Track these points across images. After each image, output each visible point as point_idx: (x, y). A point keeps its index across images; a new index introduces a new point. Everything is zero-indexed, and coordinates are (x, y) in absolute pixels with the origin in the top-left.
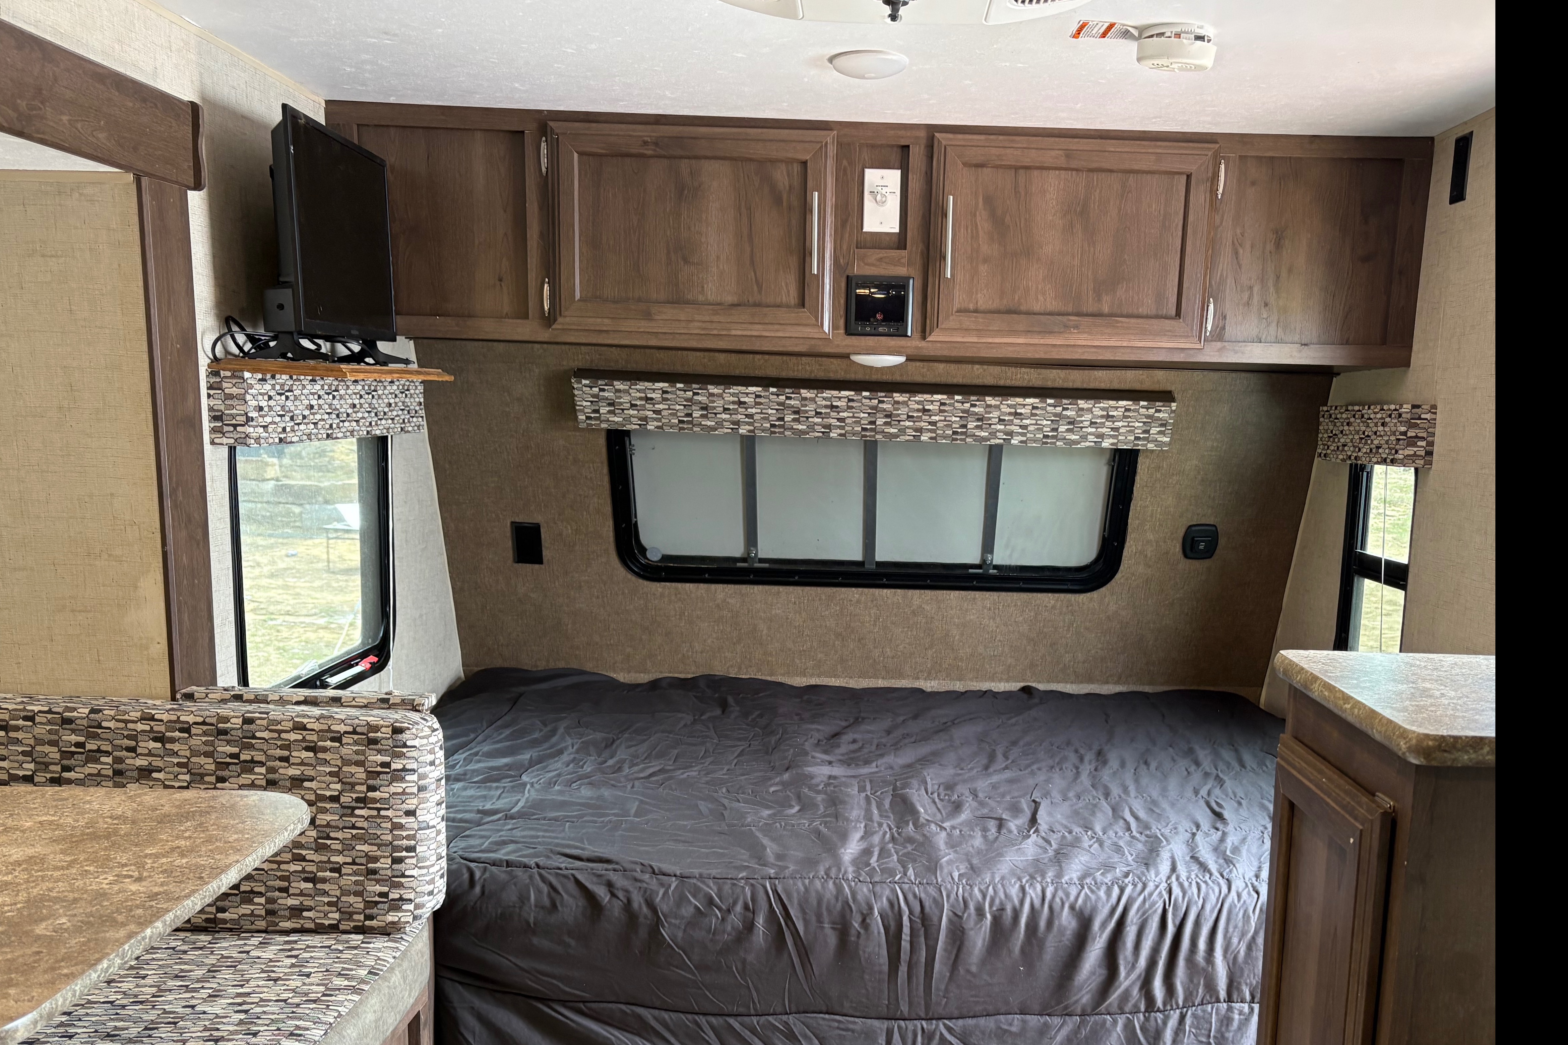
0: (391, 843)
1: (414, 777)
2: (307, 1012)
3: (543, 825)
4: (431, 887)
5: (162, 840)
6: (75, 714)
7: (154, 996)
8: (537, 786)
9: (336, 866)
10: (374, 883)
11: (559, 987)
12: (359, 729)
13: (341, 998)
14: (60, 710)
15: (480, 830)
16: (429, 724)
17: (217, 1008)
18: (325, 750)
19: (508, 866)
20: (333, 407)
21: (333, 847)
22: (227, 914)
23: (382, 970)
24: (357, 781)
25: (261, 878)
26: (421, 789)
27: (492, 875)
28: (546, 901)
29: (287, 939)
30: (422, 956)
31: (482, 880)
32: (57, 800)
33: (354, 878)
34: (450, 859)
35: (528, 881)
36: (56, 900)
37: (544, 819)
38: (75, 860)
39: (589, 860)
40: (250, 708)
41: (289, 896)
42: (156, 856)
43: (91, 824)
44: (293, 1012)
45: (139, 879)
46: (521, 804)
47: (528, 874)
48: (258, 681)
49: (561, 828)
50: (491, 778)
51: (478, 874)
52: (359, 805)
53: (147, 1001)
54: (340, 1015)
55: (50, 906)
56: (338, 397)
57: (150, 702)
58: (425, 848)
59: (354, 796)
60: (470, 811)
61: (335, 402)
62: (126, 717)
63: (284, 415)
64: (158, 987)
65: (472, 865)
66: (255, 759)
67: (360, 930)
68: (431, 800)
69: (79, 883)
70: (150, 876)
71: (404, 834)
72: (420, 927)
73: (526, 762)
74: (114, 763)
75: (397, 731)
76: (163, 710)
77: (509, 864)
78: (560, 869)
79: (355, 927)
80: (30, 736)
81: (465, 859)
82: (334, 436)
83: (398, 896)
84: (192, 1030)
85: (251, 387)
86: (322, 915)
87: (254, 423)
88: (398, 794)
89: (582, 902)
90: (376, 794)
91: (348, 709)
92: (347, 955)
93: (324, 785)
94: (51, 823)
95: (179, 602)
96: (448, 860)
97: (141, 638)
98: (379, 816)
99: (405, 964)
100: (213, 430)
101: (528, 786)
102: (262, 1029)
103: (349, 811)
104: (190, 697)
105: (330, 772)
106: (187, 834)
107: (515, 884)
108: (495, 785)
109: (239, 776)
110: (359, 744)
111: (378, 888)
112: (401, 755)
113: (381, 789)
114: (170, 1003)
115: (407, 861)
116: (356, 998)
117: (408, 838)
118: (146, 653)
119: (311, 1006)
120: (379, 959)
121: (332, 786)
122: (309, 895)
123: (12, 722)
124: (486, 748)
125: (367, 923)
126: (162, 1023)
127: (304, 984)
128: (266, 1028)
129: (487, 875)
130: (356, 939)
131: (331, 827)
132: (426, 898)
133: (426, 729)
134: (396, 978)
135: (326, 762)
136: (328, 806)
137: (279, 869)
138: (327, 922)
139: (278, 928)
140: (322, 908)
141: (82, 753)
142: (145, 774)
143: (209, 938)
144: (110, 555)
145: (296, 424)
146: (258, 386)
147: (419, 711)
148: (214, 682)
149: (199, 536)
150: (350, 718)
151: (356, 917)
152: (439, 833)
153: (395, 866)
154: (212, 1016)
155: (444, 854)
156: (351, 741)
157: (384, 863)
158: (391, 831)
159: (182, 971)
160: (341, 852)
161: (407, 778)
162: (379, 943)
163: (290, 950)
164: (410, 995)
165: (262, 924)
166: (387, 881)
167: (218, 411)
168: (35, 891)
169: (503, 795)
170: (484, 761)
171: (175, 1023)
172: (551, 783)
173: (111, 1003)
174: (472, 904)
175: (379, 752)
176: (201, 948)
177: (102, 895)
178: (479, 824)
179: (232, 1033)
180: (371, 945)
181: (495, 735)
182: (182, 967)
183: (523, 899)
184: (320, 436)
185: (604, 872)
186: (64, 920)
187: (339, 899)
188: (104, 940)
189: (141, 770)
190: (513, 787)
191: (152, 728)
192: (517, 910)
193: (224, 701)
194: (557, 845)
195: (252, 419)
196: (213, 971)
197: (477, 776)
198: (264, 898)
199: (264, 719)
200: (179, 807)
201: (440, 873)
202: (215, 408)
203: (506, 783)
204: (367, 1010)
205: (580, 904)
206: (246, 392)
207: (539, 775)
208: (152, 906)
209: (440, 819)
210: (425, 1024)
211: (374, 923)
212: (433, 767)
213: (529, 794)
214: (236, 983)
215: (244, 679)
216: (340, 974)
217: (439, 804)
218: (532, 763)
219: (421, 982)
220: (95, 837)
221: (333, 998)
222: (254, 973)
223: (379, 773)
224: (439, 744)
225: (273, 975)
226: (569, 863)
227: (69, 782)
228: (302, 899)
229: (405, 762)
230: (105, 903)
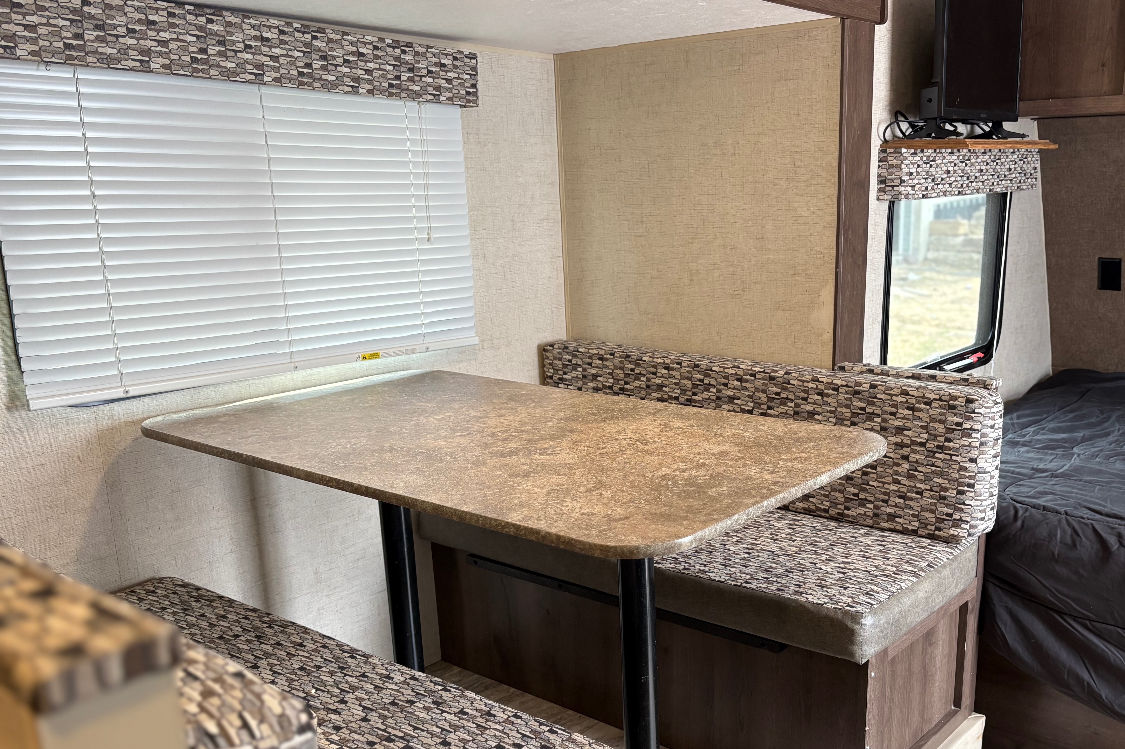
0: (957, 480)
1: (978, 435)
2: (881, 582)
3: (1079, 485)
4: (983, 515)
5: (793, 452)
6: (777, 374)
7: (796, 553)
8: (1082, 457)
9: (919, 490)
10: (943, 506)
11: (1072, 606)
12: (943, 398)
13: (904, 577)
14: (769, 371)
15: (1030, 482)
16: (994, 399)
17: (828, 568)
18: (920, 410)
19: (1044, 510)
20: (965, 172)
21: (918, 477)
22: (850, 511)
23: (937, 565)
24: (938, 433)
25: (872, 491)
26: (982, 444)
27: (1031, 515)
28: (1069, 540)
29: (882, 534)
30: (970, 562)
31: (1023, 517)
32: (748, 422)
33: (930, 501)
34: (1000, 497)
35: (1057, 523)
36: (727, 477)
37: (1081, 480)
38: (743, 457)
39: (1108, 515)
40: (876, 378)
41: (888, 506)
42: (786, 461)
43: (759, 438)
44: (872, 580)
45: (772, 473)
46: (1065, 468)
47: (1058, 518)
48: (892, 361)
49: (1092, 489)
50: (1050, 447)
51: (1021, 512)
52: (938, 450)
53: (792, 555)
54: (901, 589)
55: (721, 480)
56: (969, 165)
57: (819, 370)
58: (981, 487)
59: (936, 444)
60: (1027, 468)
61: (967, 168)
62: (804, 378)
63: (927, 178)
64: (800, 548)
65: (1018, 505)
66: (875, 412)
67: (931, 537)
68: (989, 453)
69: (740, 470)
70: (778, 472)
71: (967, 474)
72: (971, 542)
73: (1079, 439)
74: (795, 407)
75: (969, 401)
76: (825, 375)
77: (1045, 508)
78: (1083, 518)
79: (928, 534)
80: (753, 386)
81: (1014, 501)
82: (964, 193)
83: (959, 517)
84: (811, 577)
85: (906, 158)
86: (908, 522)
87: (905, 184)
88: (966, 446)
89: (1096, 546)
90: (951, 444)
91: (940, 384)
92: (917, 551)
93: (917, 434)
94: (739, 434)
95: (843, 305)
96: (998, 498)
97: (819, 329)
98: (951, 460)
99: (955, 565)
100: (880, 190)
101: (1075, 456)
102: (850, 586)
103: (931, 454)
104: (842, 369)
105: (921, 426)
106: (807, 450)
107: (1047, 524)
108: (1050, 452)
109: (864, 422)
110: (942, 408)
111: (946, 510)
112: (970, 419)
113: (954, 441)
114: (803, 559)
115: (968, 494)
116: (915, 580)
117: (970, 477)
118: (820, 338)
119: (884, 579)
120: (937, 558)
121: (922, 435)
122: (901, 508)
123: (744, 377)
124: (1051, 425)
125: (937, 532)
126: (796, 569)
127: (884, 564)
128: (853, 586)
129: (1027, 514)
130: (926, 542)
131: (919, 463)
132: (978, 522)
133: (991, 402)
134: (946, 572)
135: (919, 418)
136: (918, 449)
137: (883, 487)
138: (910, 528)
139: (879, 526)
140: (908, 518)
141: (779, 399)
142: (811, 416)
143: (836, 525)
144: (806, 274)
145: (936, 184)
146: (911, 158)
147: (988, 389)
148: (860, 361)
149: (860, 263)
150: (938, 389)
151: (929, 527)
152: (992, 477)
153: (959, 496)
154: (824, 572)
155: (996, 493)
156: (937, 406)
157: (952, 493)
158: (958, 471)
159: (816, 541)
160: (923, 482)
161: (973, 435)
162: (940, 546)
163: (881, 541)
164: (956, 586)
165: (870, 522)
166: (952, 505)
167: (883, 176)
168: (717, 470)
169: (1055, 460)
170: (1048, 434)
171: (803, 571)
172: (1094, 456)
173: (773, 552)
174: (1014, 533)
175: (956, 415)
176: (829, 530)
177: (750, 478)
178: (1031, 477)
179: (832, 584)
180: (934, 548)
181: (1061, 417)
182: (816, 539)
183: (1052, 535)
184: (953, 193)
185: (1117, 526)
186: (725, 489)
187: (919, 513)
188: (741, 503)
189: (809, 413)
190: (1063, 455)
191: (817, 386)
192: (1046, 543)
193: (862, 373)
194: (1085, 501)
195: (904, 181)
196: (832, 545)
197: (1039, 444)
198: (872, 505)
199: (883, 386)
200: (809, 434)
201: (991, 506)
202: (882, 175)
203: (1059, 452)
204: (921, 589)
205: (1094, 547)
206: (902, 162)
207: (1086, 449)
208: (772, 489)
209: (994, 468)
210: (972, 611)
211: (941, 533)
212: (993, 430)
213: (1075, 461)
214: (844, 555)
215: (884, 360)
216: (908, 562)
217: (995, 456)
218: (1084, 440)
219: (967, 580)
220: (758, 445)
221: (900, 576)
222: (856, 551)
223: (954, 430)
224: (999, 414)
225: (867, 554)
226: (1090, 515)
227: (770, 416)
228: (896, 509)
229: (972, 424)
230: (749, 483)
